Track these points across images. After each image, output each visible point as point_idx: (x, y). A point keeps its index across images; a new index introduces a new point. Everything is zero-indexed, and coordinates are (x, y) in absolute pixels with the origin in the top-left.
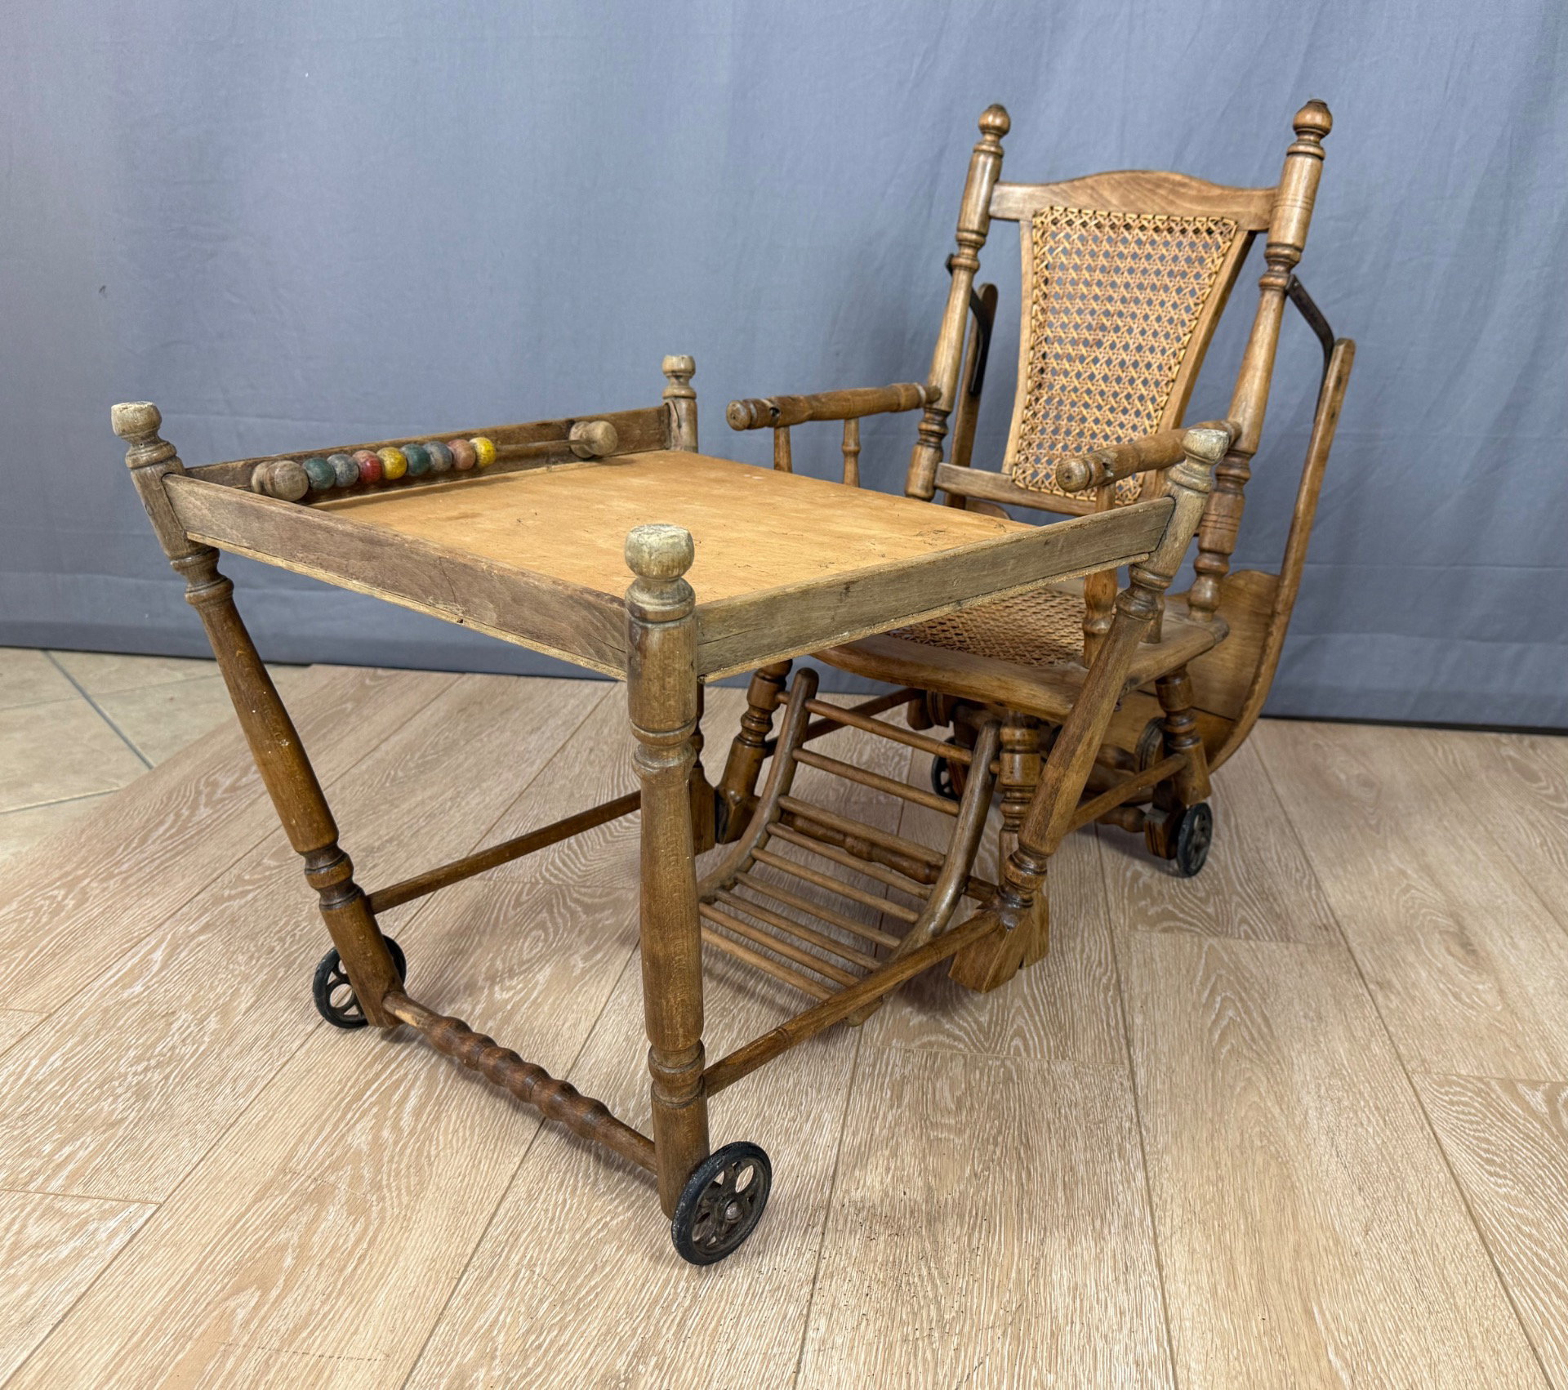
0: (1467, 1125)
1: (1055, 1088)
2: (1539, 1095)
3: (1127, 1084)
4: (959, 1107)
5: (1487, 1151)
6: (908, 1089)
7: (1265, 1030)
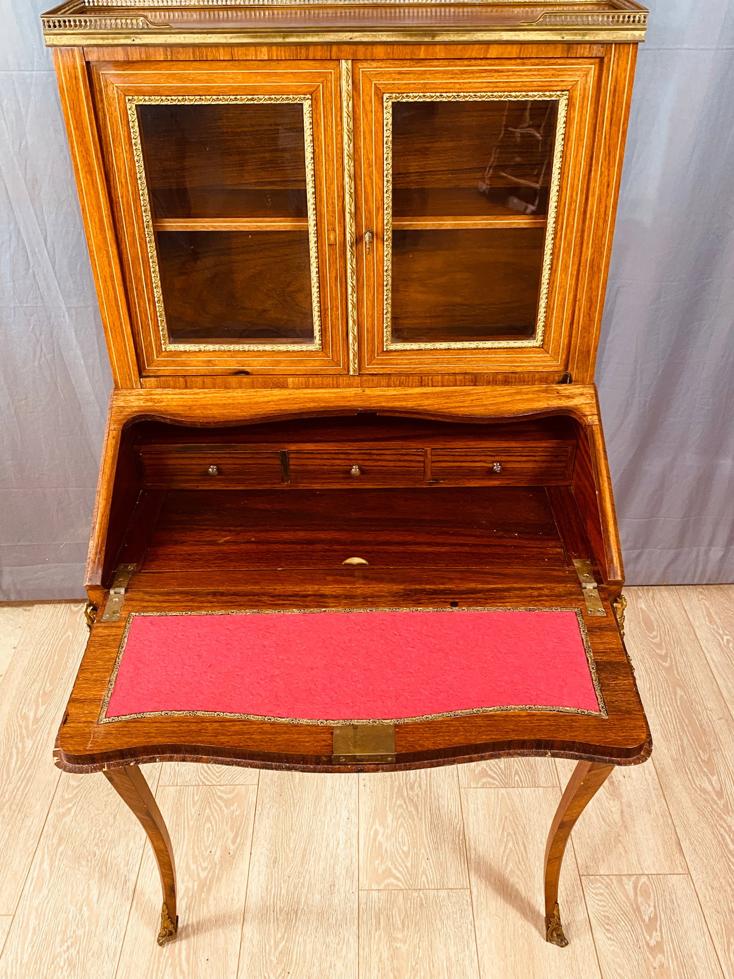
0: (601, 908)
1: (441, 909)
2: (631, 884)
3: (469, 900)
4: (403, 927)
5: (608, 924)
6: (382, 916)
7: (524, 854)
